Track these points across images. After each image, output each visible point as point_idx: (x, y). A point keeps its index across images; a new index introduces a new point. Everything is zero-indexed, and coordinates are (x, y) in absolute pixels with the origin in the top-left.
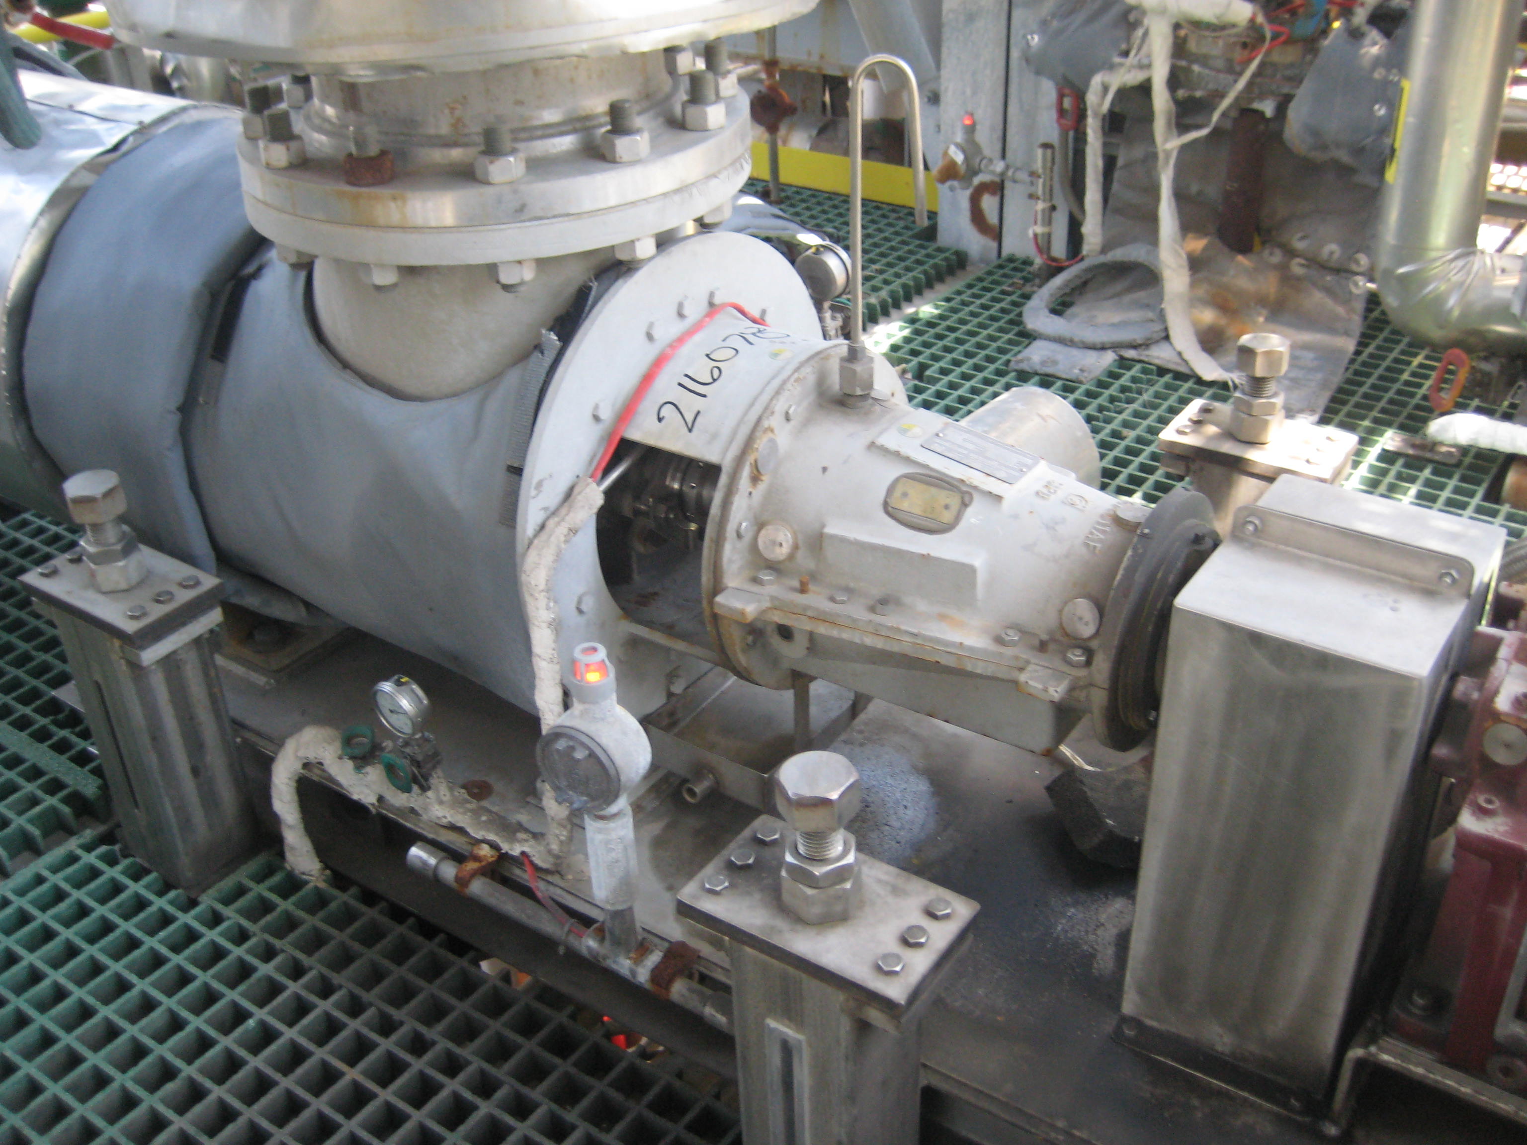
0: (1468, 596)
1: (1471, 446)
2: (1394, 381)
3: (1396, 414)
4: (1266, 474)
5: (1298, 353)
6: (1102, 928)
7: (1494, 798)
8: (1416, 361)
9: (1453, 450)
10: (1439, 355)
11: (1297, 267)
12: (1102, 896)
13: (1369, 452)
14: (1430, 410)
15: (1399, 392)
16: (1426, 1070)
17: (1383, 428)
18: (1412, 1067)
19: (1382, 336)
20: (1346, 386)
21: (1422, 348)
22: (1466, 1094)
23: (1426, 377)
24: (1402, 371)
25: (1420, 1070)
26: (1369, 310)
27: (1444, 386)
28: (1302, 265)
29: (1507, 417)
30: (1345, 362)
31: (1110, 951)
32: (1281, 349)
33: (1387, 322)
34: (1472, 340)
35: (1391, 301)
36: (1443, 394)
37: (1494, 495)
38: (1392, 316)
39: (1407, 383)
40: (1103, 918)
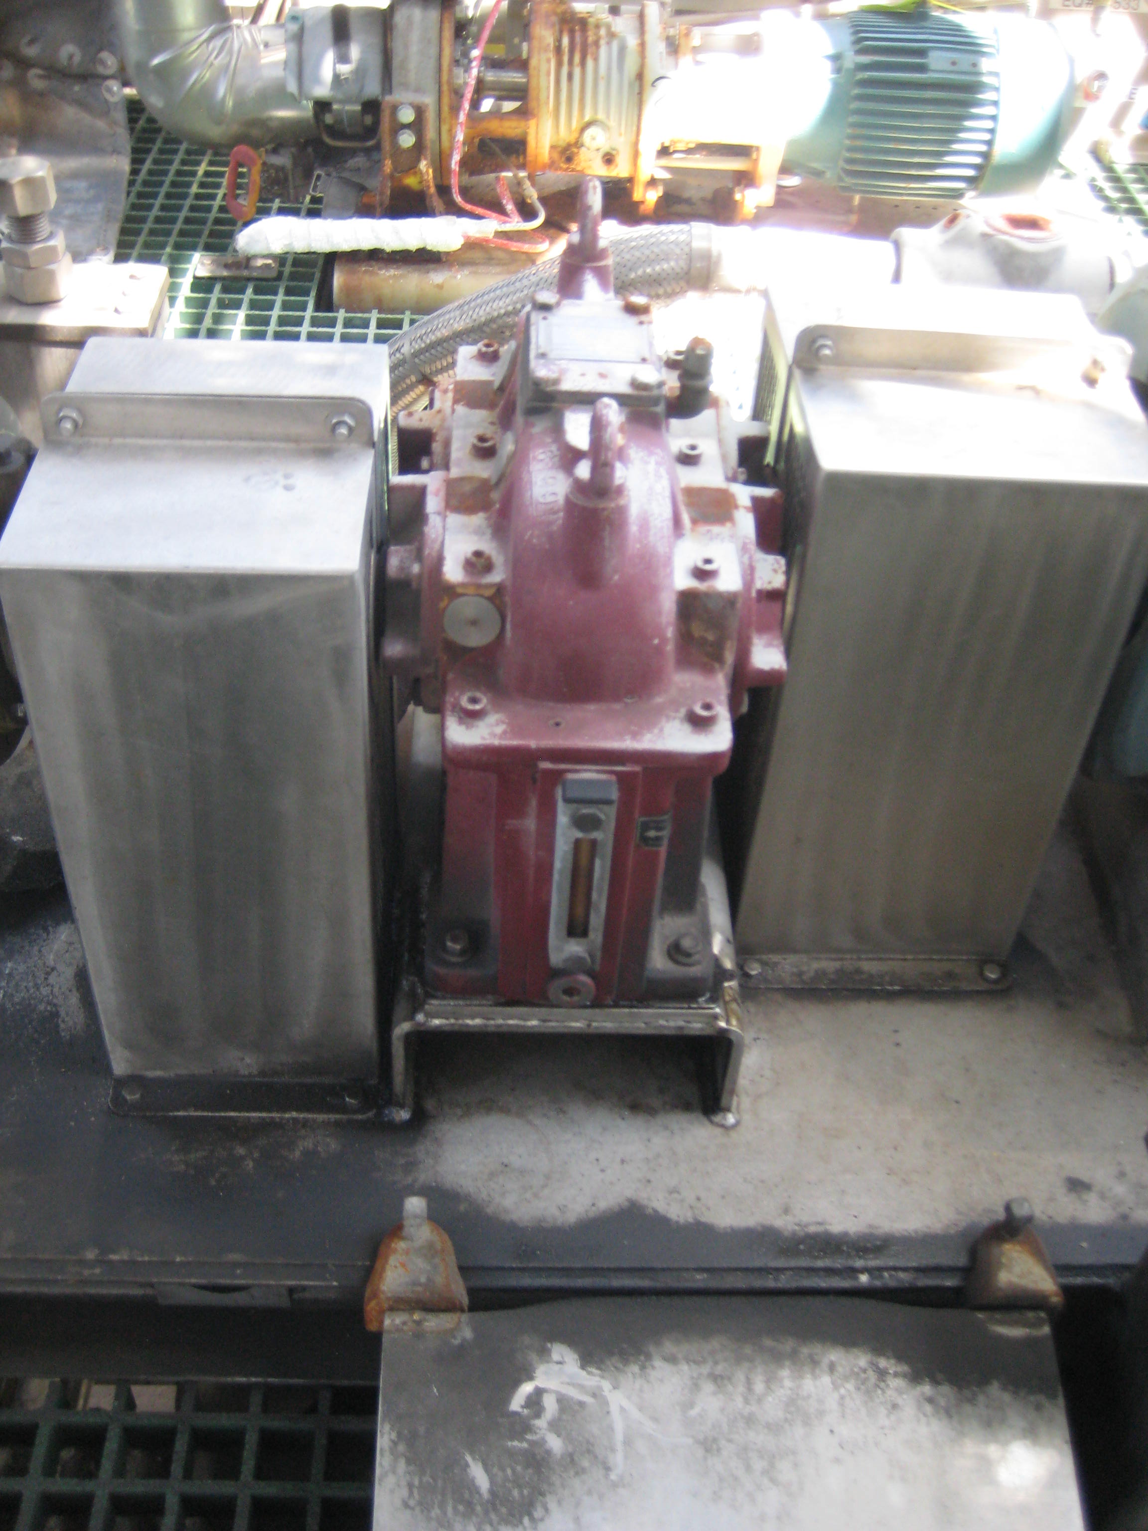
0: (373, 445)
1: (287, 253)
2: (184, 196)
3: (198, 234)
4: (72, 339)
5: (68, 184)
6: (55, 973)
7: (478, 695)
8: (202, 169)
9: (270, 261)
10: (224, 158)
11: (36, 80)
12: (41, 932)
13: (181, 283)
14: (233, 223)
15: (193, 208)
16: (484, 1018)
17: (189, 253)
18: (469, 1022)
19: (156, 148)
20: (133, 213)
21: (203, 153)
22: (533, 1027)
23: (218, 186)
24: (189, 185)
25: (478, 1021)
26: (132, 121)
27: (238, 192)
28: (41, 77)
29: (313, 213)
30: (125, 184)
31: (74, 999)
32: (40, 174)
33: (158, 130)
34: (255, 132)
35: (155, 102)
36: (241, 201)
37: (325, 302)
38: (162, 121)
39: (198, 197)
40: (51, 959)
